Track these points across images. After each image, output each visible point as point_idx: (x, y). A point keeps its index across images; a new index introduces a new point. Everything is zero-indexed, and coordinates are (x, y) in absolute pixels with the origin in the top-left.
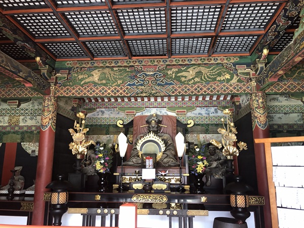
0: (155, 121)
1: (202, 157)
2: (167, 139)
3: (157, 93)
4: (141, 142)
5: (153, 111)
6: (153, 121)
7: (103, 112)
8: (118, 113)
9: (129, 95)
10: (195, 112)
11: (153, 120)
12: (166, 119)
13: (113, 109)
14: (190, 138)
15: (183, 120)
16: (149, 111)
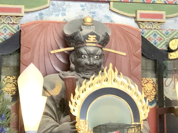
0: (98, 38)
5: (73, 11)
6: (92, 38)
14: (171, 90)
15: (155, 39)
16: (61, 8)
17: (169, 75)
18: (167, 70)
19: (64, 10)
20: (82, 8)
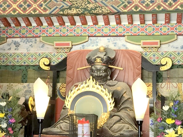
0: (102, 60)
1: (173, 121)
2: (122, 91)
3: (96, 7)
4: (72, 95)
5: (102, 43)
6: (98, 60)
7: (17, 45)
8: (43, 46)
9: (48, 12)
10: (175, 44)
11: (99, 57)
12: (124, 56)
13: (34, 39)
14: (165, 90)
15: (154, 58)
16: (95, 42)
17: (164, 81)
18: (163, 78)
19: (97, 42)
20: (108, 41)
